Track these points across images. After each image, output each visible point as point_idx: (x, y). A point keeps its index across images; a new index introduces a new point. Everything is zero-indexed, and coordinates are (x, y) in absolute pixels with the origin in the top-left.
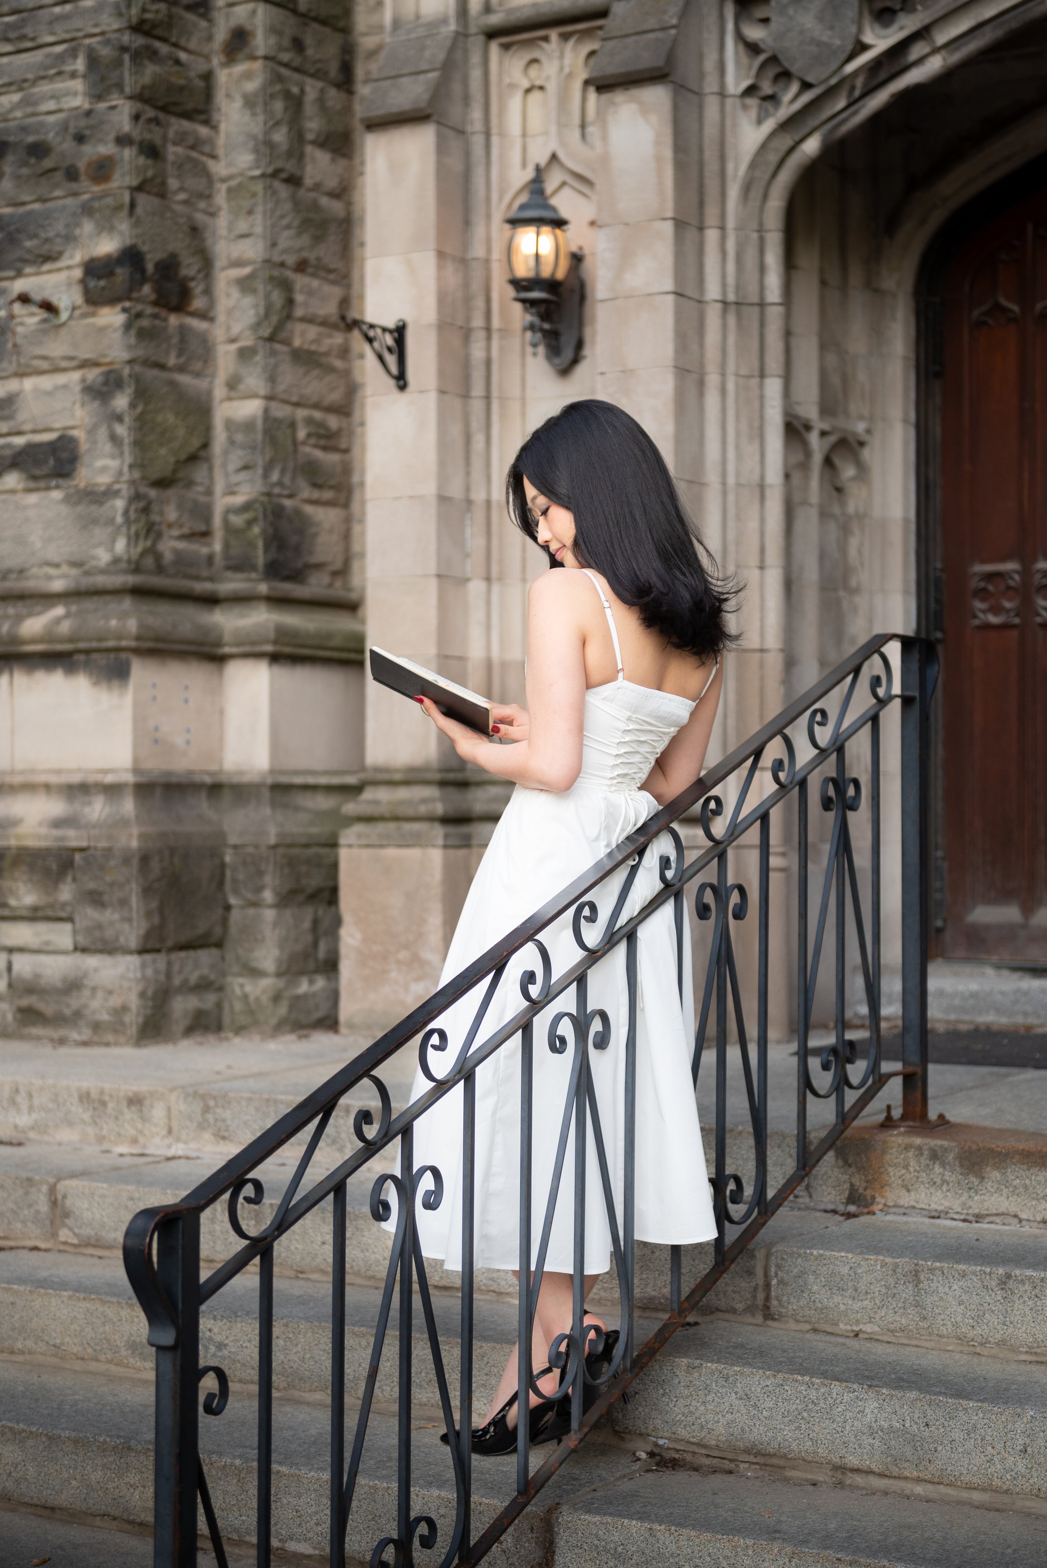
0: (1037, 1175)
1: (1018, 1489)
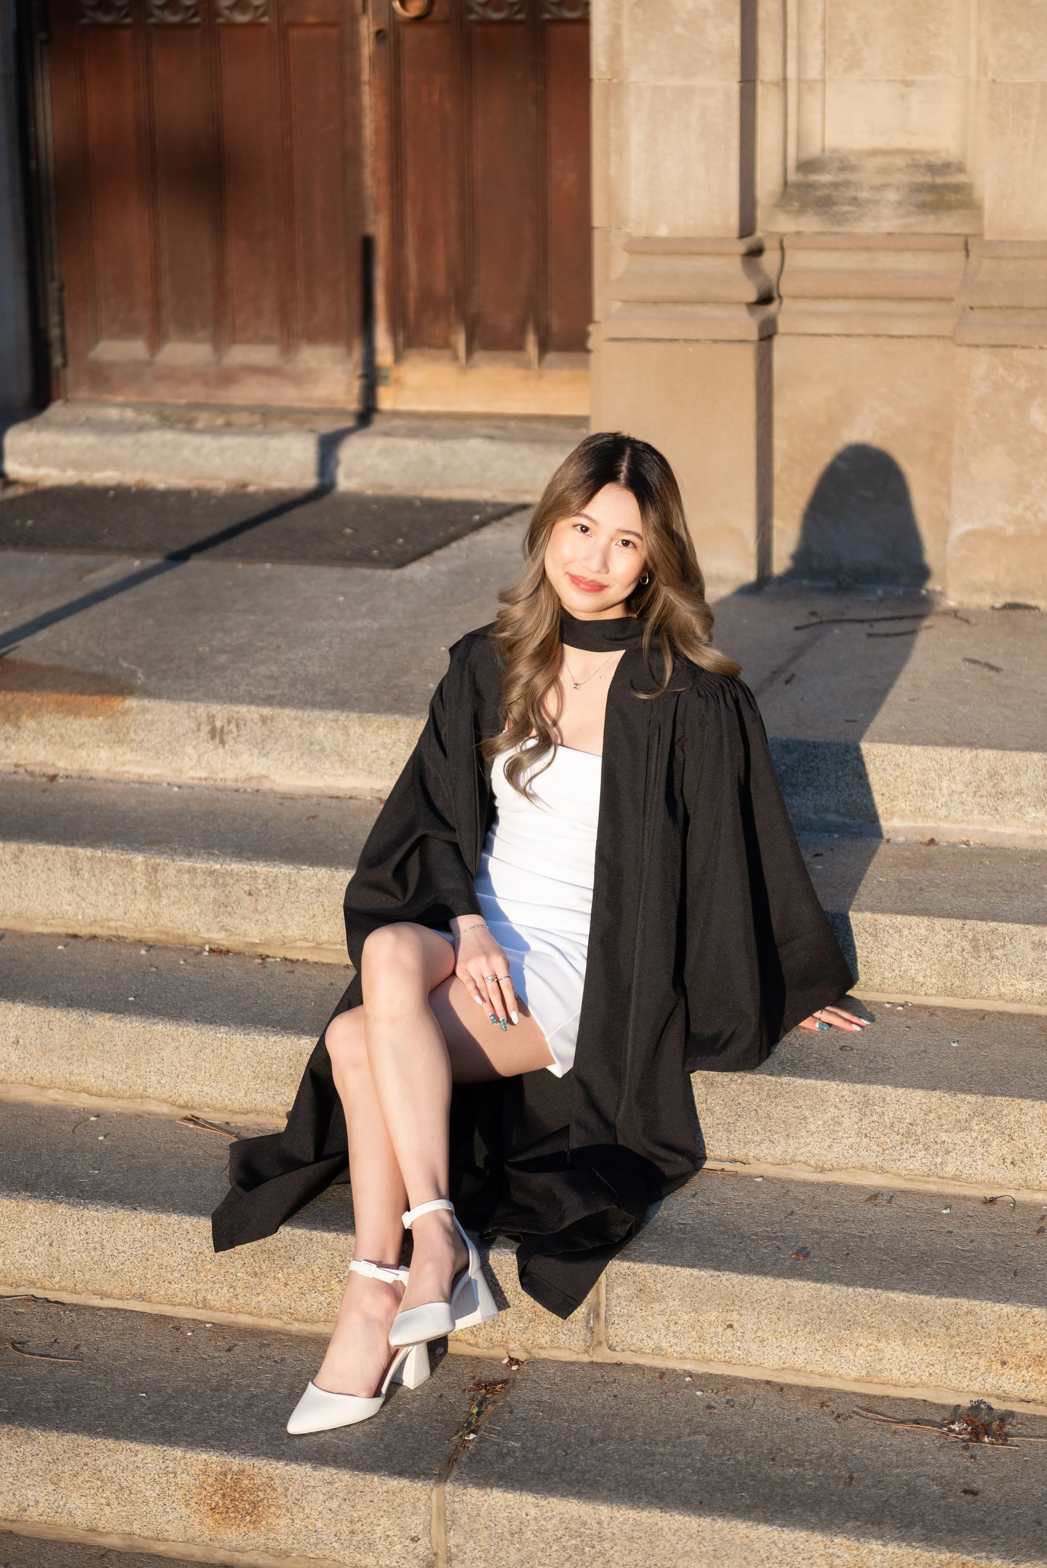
0: (72, 724)
1: (12, 1079)
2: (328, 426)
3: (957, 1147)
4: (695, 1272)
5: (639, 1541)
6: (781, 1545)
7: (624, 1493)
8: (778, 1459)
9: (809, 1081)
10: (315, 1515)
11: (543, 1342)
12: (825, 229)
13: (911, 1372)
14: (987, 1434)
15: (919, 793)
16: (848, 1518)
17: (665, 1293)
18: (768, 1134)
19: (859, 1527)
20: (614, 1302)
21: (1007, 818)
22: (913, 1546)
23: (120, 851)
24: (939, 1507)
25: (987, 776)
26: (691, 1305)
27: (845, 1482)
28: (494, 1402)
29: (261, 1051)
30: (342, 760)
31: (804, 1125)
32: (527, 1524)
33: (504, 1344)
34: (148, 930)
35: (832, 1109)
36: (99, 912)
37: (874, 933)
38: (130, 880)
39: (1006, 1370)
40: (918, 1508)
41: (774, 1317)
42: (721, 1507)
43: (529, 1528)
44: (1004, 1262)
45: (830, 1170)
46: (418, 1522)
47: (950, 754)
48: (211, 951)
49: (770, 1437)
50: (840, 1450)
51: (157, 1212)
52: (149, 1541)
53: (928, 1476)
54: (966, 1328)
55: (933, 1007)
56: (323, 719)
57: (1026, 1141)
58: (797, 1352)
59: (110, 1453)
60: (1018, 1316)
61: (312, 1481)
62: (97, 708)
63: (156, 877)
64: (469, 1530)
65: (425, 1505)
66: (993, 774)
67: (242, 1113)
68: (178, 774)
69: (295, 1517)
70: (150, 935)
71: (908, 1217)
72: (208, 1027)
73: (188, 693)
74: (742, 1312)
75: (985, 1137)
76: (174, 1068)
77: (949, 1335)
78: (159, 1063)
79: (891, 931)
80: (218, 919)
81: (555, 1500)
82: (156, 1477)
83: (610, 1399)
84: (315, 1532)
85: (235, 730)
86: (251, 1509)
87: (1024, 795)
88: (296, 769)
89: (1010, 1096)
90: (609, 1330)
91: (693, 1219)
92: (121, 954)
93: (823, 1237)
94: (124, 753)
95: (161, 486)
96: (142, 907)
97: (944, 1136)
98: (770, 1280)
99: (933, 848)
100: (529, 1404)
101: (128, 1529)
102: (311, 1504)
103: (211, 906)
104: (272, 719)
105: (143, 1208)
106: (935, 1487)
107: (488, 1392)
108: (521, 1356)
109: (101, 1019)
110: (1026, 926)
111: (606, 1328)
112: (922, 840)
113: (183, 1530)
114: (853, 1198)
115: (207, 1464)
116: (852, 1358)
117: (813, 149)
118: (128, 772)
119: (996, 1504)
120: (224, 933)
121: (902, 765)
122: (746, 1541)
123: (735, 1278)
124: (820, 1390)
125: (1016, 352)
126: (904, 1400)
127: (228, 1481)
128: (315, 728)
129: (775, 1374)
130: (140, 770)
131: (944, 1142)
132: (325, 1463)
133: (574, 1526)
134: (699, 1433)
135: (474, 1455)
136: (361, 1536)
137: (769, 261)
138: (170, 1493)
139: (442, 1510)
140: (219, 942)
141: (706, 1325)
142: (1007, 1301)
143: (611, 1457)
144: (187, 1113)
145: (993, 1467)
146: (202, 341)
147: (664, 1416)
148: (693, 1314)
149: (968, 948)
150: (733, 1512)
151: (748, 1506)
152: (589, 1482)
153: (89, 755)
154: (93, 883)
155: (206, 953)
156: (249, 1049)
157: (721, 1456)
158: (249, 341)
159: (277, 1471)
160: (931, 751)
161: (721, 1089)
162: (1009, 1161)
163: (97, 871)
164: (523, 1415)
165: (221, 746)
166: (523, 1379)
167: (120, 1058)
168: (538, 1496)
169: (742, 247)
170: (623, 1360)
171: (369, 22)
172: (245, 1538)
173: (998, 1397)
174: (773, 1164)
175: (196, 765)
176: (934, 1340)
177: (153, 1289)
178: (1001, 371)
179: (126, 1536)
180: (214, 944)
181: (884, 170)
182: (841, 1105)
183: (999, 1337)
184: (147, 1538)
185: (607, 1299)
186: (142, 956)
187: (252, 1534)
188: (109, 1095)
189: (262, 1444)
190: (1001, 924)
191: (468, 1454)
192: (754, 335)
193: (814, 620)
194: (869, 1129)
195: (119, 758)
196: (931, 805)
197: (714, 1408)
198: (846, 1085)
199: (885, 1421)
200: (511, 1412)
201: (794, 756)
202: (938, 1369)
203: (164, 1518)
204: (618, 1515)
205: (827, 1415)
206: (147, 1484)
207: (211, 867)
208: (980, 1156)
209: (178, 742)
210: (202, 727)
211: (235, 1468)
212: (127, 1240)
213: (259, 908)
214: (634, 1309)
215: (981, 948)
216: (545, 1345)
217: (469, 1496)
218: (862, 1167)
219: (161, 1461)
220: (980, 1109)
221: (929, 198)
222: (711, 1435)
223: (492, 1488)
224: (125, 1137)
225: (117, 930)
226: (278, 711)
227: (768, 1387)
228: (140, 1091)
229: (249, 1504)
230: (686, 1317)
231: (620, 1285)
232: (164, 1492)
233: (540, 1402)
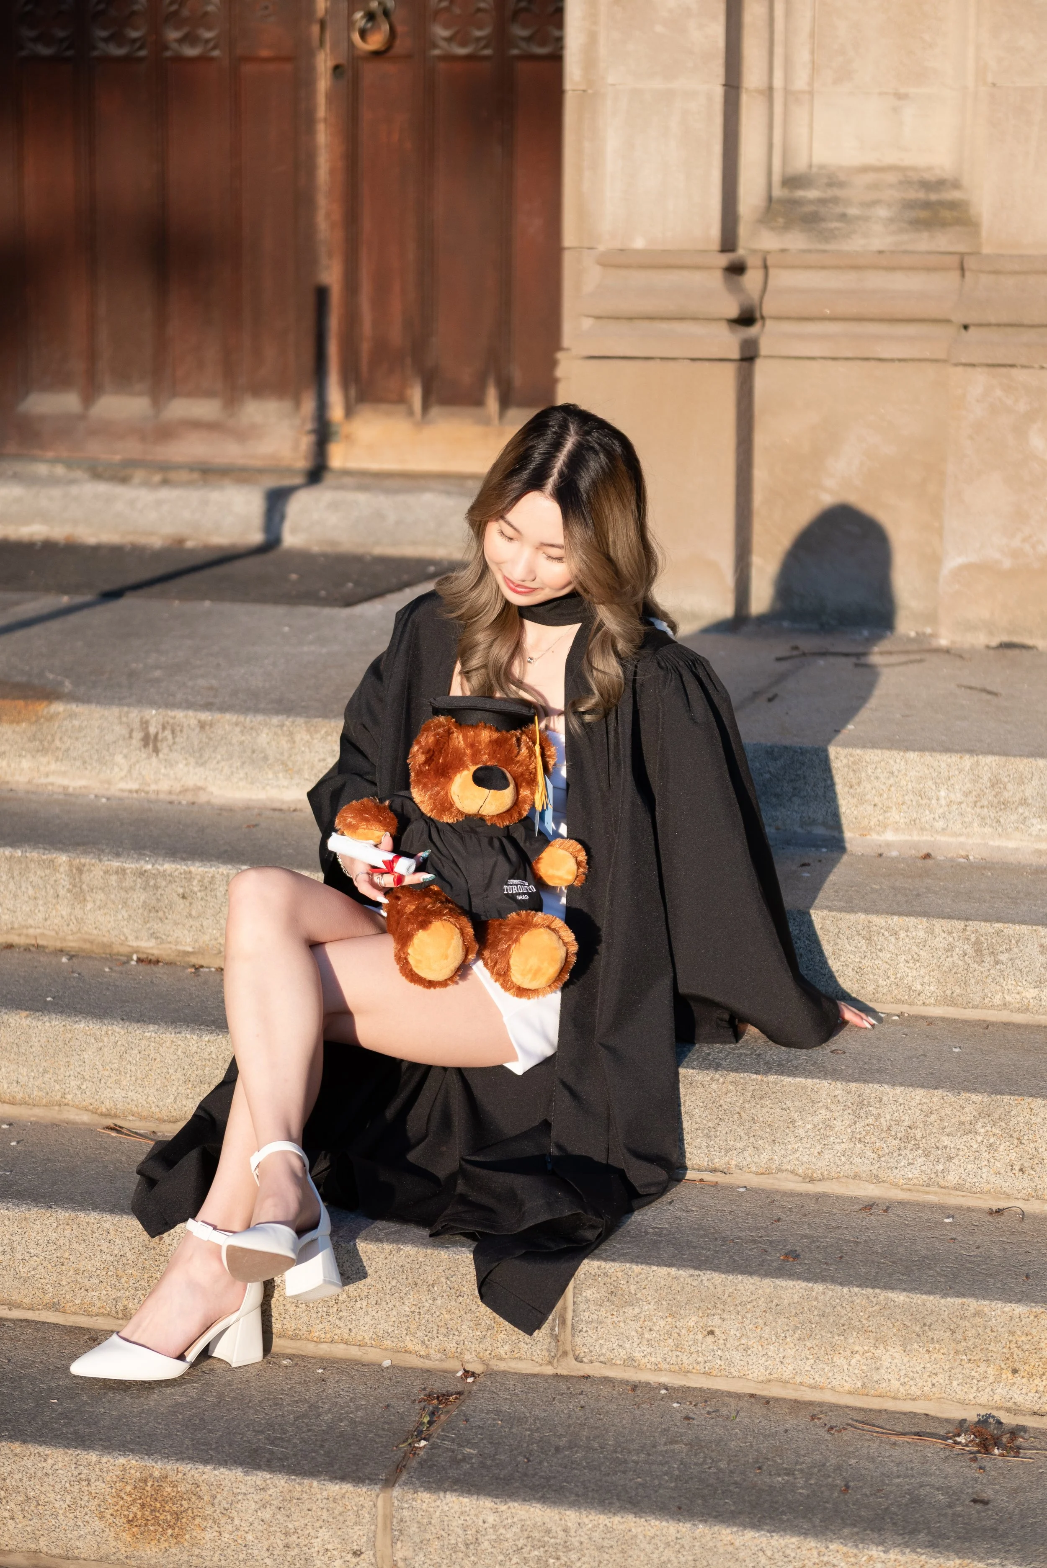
2: (273, 482)
3: (961, 1153)
4: (673, 1271)
5: (610, 1551)
6: (769, 1553)
7: (593, 1498)
8: (765, 1468)
9: (798, 1079)
10: (245, 1526)
11: (502, 1352)
12: (812, 246)
13: (912, 1383)
14: (996, 1444)
15: (914, 803)
16: (845, 1525)
17: (639, 1295)
18: (752, 1140)
19: (857, 1533)
20: (582, 1306)
21: (1009, 830)
22: (917, 1553)
23: (41, 851)
24: (945, 1515)
25: (989, 785)
26: (668, 1309)
27: (841, 1491)
28: (448, 1412)
29: (193, 1051)
30: (287, 770)
31: (792, 1129)
32: (483, 1532)
33: (458, 1356)
34: (71, 937)
35: (823, 1111)
36: (17, 918)
37: (868, 936)
38: (52, 882)
39: (1017, 1379)
40: (922, 1516)
41: (760, 1321)
42: (702, 1513)
43: (487, 1538)
44: (1014, 1266)
45: (820, 1180)
46: (361, 1533)
47: (949, 760)
48: (140, 960)
49: (755, 1448)
50: (833, 1460)
51: (74, 1210)
52: (57, 1560)
53: (933, 1486)
54: (974, 1331)
55: (931, 1017)
56: (266, 725)
57: (1037, 1145)
58: (785, 1361)
59: (16, 1458)
60: (1032, 1317)
61: (243, 1487)
62: (19, 713)
63: (80, 879)
64: (418, 1541)
65: (369, 1513)
66: (995, 783)
67: (171, 1122)
68: (106, 786)
69: (222, 1529)
70: (72, 943)
71: (907, 1225)
72: (135, 1025)
73: (120, 699)
74: (725, 1316)
75: (991, 1141)
76: (96, 1071)
77: (954, 1340)
78: (80, 1066)
79: (886, 933)
80: (148, 925)
81: (516, 1504)
82: (67, 1485)
83: (577, 1410)
84: (245, 1546)
85: (170, 737)
86: (173, 1521)
87: (1028, 805)
88: (236, 780)
89: (1019, 1095)
90: (576, 1339)
91: (670, 1223)
92: (40, 961)
93: (814, 1241)
94: (49, 763)
95: (92, 540)
96: (64, 913)
97: (946, 1141)
98: (755, 1279)
99: (930, 862)
100: (487, 1414)
101: (33, 1547)
102: (241, 1514)
103: (140, 911)
104: (211, 725)
105: (58, 1206)
106: (941, 1497)
107: (440, 1402)
108: (477, 1368)
109: (17, 1017)
110: (1034, 927)
111: (573, 1336)
112: (917, 855)
113: (96, 1546)
114: (846, 1207)
115: (124, 1470)
116: (846, 1367)
117: (800, 165)
118: (52, 784)
119: (1009, 1513)
120: (154, 941)
121: (896, 773)
122: (730, 1549)
123: (717, 1278)
124: (811, 1403)
125: (1014, 372)
126: (905, 1414)
127: (148, 1488)
128: (258, 735)
129: (760, 1386)
130: (65, 782)
131: (946, 1147)
132: (258, 1467)
133: (537, 1534)
134: (676, 1442)
135: (425, 1461)
136: (296, 1551)
137: (752, 279)
138: (83, 1503)
139: (388, 1518)
140: (150, 951)
141: (684, 1331)
142: (1019, 1301)
143: (578, 1465)
144: (110, 1122)
145: (1005, 1477)
146: (140, 394)
147: (637, 1426)
148: (669, 1319)
149: (971, 952)
150: (716, 1517)
151: (732, 1512)
152: (554, 1488)
153: (9, 766)
154: (11, 886)
155: (133, 963)
156: (180, 1050)
157: (701, 1464)
158: (189, 395)
159: (204, 1476)
160: (928, 757)
161: (701, 1089)
162: (1017, 1168)
163: (16, 873)
164: (481, 1424)
165: (155, 754)
166: (480, 1390)
167: (37, 1061)
168: (497, 1500)
169: (724, 260)
170: (591, 1373)
171: (326, 55)
172: (166, 1554)
173: (1008, 1410)
174: (757, 1174)
175: (126, 776)
176: (937, 1346)
177: (68, 1297)
178: (999, 393)
179: (32, 1554)
180: (143, 953)
181: (875, 186)
182: (833, 1107)
183: (1010, 1342)
184: (55, 1556)
185: (574, 1303)
186: (63, 963)
187: (173, 1550)
188: (24, 1103)
189: (187, 1449)
190: (1006, 925)
191: (419, 1460)
192: (736, 354)
193: (795, 653)
194: (864, 1133)
195: (42, 769)
196: (927, 816)
197: (693, 1419)
198: (839, 1083)
199: (882, 1433)
200: (467, 1420)
201: (780, 763)
202: (941, 1379)
203: (75, 1533)
204: (586, 1521)
205: (818, 1427)
206: (56, 1493)
207: (142, 867)
208: (986, 1163)
209: (108, 750)
210: (135, 734)
211: (157, 1474)
212: (41, 1241)
213: (194, 913)
214: (604, 1315)
215: (984, 952)
216: (504, 1356)
217: (419, 1501)
218: (856, 1176)
219: (73, 1466)
220: (986, 1109)
221: (923, 214)
222: (690, 1444)
223: (445, 1492)
224: (40, 1143)
225: (36, 938)
226: (218, 716)
227: (753, 1400)
228: (58, 1098)
229: (171, 1515)
230: (662, 1323)
231: (589, 1287)
232: (76, 1503)
233: (498, 1412)
